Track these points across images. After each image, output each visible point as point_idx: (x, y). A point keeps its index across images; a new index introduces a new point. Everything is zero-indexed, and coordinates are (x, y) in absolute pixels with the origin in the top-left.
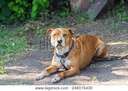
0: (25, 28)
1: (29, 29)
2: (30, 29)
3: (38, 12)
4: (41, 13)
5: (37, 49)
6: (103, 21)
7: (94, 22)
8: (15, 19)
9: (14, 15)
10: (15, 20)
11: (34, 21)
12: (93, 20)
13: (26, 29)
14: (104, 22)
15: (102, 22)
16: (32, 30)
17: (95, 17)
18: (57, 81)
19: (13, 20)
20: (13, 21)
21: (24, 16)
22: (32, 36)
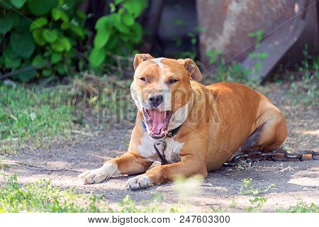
0: (69, 89)
1: (80, 93)
2: (83, 92)
3: (109, 53)
4: (119, 58)
5: (97, 133)
6: (286, 86)
7: (261, 88)
8: (45, 68)
9: (44, 58)
10: (45, 73)
11: (96, 75)
12: (258, 83)
13: (73, 92)
14: (289, 88)
15: (282, 89)
16: (89, 96)
17: (264, 74)
18: (142, 185)
19: (40, 71)
20: (38, 75)
21: (69, 62)
22: (87, 110)
